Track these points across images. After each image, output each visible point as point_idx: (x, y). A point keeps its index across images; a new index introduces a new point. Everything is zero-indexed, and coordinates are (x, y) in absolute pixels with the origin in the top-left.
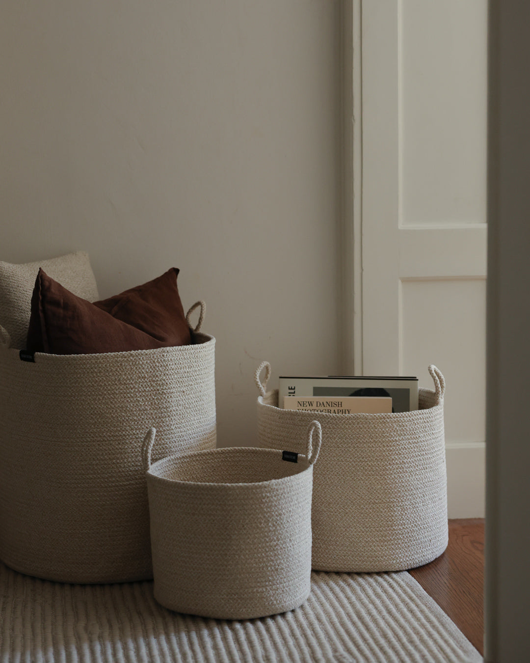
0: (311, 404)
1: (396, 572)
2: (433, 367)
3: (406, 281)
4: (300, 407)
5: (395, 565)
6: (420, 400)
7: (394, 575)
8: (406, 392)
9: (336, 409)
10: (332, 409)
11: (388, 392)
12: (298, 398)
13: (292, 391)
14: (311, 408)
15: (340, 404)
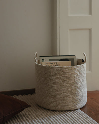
0: (49, 63)
1: (77, 110)
2: (84, 53)
3: (70, 30)
4: (46, 65)
5: (77, 108)
6: (77, 61)
7: (77, 111)
8: (74, 59)
9: (56, 64)
10: (55, 65)
11: (69, 59)
12: (45, 62)
13: (43, 60)
14: (49, 64)
15: (57, 63)
